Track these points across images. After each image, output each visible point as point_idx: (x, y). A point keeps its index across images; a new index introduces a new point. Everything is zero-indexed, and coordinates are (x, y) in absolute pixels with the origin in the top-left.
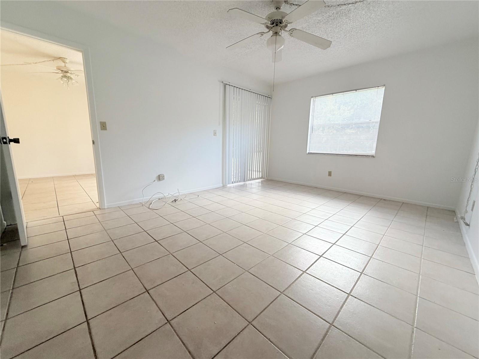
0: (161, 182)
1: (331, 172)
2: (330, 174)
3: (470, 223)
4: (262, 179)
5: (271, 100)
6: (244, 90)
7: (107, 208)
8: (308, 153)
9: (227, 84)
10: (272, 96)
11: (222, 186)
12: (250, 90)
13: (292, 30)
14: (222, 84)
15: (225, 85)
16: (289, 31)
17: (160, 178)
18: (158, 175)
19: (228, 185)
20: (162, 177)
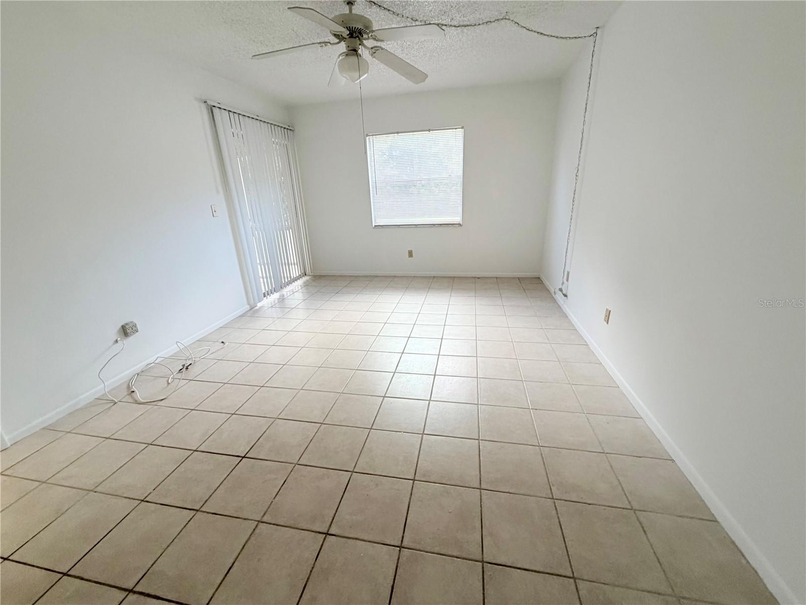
0: (131, 339)
1: (412, 251)
2: (410, 254)
3: (567, 292)
4: (305, 279)
5: (293, 134)
6: (247, 118)
7: (11, 445)
8: (375, 226)
9: (214, 106)
10: (294, 128)
11: (249, 309)
12: (258, 118)
13: (376, 49)
14: (203, 106)
15: (211, 109)
16: (372, 48)
17: (126, 331)
18: (120, 326)
19: (259, 305)
20: (131, 329)
